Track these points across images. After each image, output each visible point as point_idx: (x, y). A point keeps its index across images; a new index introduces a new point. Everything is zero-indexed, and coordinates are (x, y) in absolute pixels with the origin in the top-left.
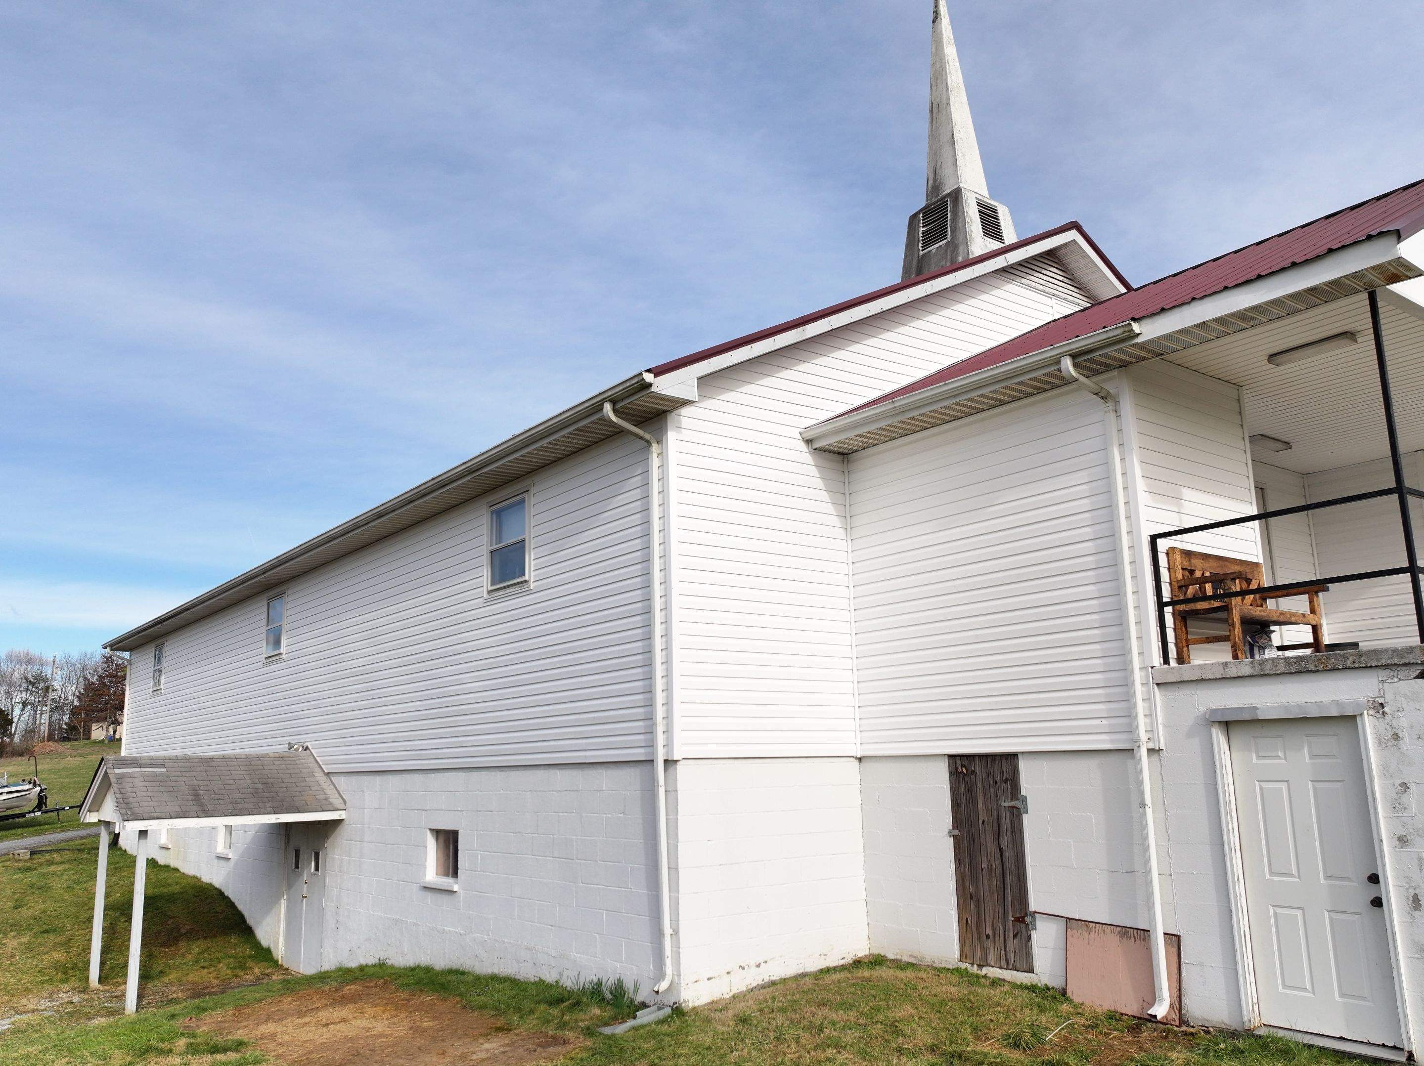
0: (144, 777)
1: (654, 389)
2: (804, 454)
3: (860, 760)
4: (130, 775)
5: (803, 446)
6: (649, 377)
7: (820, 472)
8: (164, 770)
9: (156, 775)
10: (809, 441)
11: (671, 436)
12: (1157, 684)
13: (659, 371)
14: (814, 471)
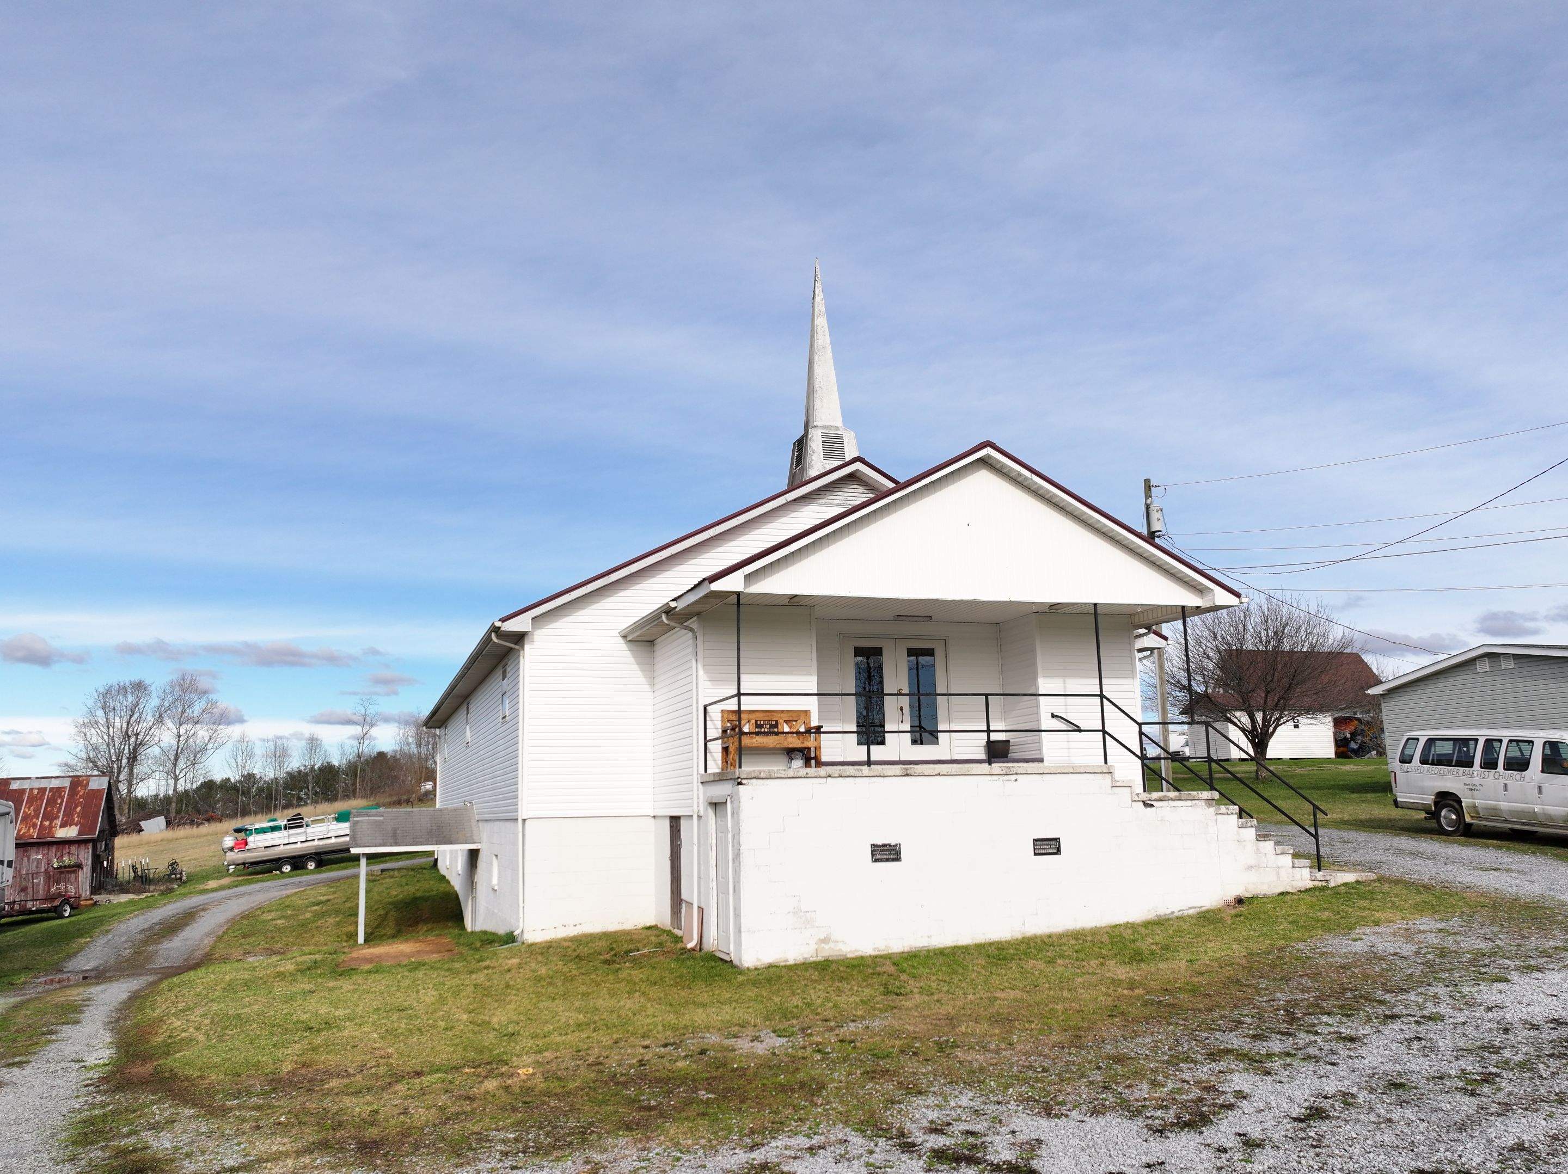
0: (368, 822)
1: (502, 629)
2: (622, 645)
3: (654, 817)
4: (362, 821)
5: (621, 640)
6: (498, 624)
7: (632, 654)
8: (382, 818)
9: (376, 821)
10: (624, 637)
11: (527, 647)
12: (702, 783)
13: (504, 620)
14: (628, 653)
